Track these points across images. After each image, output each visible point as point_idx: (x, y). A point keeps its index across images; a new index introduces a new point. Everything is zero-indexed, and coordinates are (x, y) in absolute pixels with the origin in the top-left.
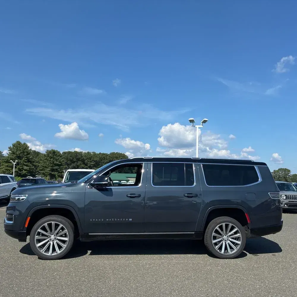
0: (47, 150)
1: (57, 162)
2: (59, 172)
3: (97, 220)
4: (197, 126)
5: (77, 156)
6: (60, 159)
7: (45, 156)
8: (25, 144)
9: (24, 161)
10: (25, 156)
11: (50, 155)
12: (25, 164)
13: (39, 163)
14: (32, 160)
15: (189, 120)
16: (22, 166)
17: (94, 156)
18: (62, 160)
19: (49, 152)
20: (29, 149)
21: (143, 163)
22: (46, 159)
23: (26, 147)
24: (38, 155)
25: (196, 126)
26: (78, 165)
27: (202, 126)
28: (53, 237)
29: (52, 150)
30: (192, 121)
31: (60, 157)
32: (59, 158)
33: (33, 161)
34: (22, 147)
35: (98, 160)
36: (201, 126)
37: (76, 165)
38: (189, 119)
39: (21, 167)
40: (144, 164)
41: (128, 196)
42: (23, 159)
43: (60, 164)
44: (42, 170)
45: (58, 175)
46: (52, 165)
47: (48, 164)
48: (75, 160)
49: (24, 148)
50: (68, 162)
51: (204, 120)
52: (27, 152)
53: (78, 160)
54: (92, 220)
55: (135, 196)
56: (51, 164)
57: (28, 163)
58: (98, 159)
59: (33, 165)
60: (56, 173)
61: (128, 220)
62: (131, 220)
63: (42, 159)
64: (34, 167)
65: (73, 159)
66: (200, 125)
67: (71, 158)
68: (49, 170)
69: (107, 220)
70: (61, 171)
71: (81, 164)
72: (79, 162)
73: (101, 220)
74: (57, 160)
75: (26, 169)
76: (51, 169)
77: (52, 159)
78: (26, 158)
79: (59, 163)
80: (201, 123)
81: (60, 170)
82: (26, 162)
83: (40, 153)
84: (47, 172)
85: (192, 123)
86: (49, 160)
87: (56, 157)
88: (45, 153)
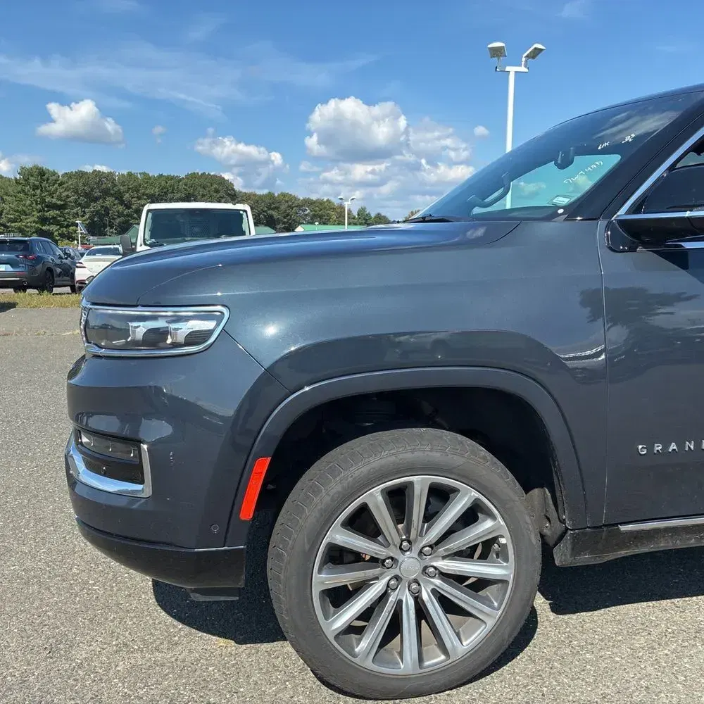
0: (23, 168)
1: (53, 197)
2: (62, 226)
4: (512, 70)
5: (99, 183)
6: (60, 190)
7: (17, 182)
11: (32, 180)
15: (490, 49)
17: (147, 182)
18: (63, 194)
19: (27, 174)
22: (22, 191)
25: (508, 69)
26: (107, 208)
27: (526, 70)
28: (409, 563)
29: (36, 168)
30: (497, 52)
31: (60, 185)
32: (57, 189)
35: (157, 193)
36: (523, 69)
37: (102, 207)
38: (490, 46)
43: (62, 203)
44: (14, 221)
45: (60, 232)
46: (39, 206)
47: (30, 205)
48: (97, 194)
50: (79, 198)
51: (535, 49)
53: (106, 193)
56: (37, 204)
58: (157, 190)
60: (53, 228)
63: (10, 190)
65: (92, 190)
66: (520, 65)
67: (87, 189)
68: (34, 222)
70: (66, 223)
71: (114, 205)
72: (108, 199)
74: (51, 195)
76: (38, 217)
77: (38, 192)
79: (59, 202)
80: (524, 59)
81: (64, 221)
84: (29, 224)
85: (496, 59)
86: (31, 195)
87: (47, 185)
88: (18, 177)
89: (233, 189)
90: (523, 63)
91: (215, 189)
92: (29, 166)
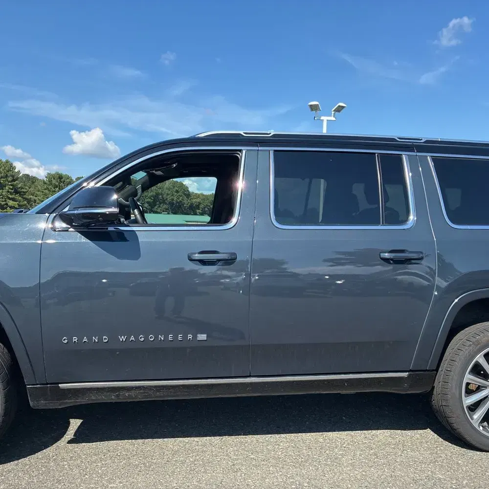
0: (48, 174)
3: (85, 339)
4: (325, 119)
7: (45, 183)
8: (7, 162)
9: (8, 192)
10: (10, 184)
11: (54, 182)
12: (10, 196)
13: (36, 197)
14: (23, 190)
16: (5, 201)
19: (50, 177)
20: (16, 170)
21: (240, 151)
22: (47, 189)
23: (12, 168)
24: (33, 183)
25: (322, 118)
27: (334, 119)
29: (58, 174)
30: (314, 108)
33: (24, 192)
34: (3, 168)
38: (309, 104)
39: (3, 201)
40: (244, 152)
41: (191, 260)
42: (7, 188)
49: (7, 169)
51: (339, 106)
52: (13, 176)
54: (70, 340)
55: (219, 260)
57: (15, 195)
59: (26, 199)
61: (195, 337)
62: (202, 337)
63: (40, 188)
64: (25, 202)
66: (331, 116)
69: (123, 338)
73: (100, 339)
75: (12, 205)
78: (11, 187)
80: (333, 112)
82: (11, 194)
83: (38, 179)
85: (314, 112)
86: (53, 191)
87: (63, 185)
88: (45, 179)
89: (188, 191)
90: (333, 114)
91: (176, 190)
92: (53, 172)
